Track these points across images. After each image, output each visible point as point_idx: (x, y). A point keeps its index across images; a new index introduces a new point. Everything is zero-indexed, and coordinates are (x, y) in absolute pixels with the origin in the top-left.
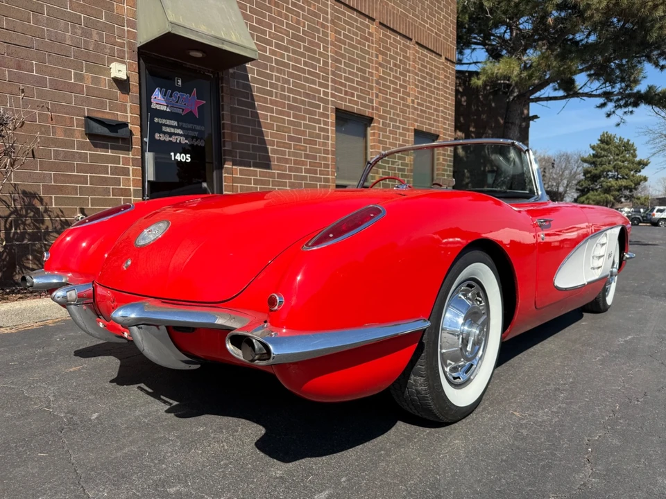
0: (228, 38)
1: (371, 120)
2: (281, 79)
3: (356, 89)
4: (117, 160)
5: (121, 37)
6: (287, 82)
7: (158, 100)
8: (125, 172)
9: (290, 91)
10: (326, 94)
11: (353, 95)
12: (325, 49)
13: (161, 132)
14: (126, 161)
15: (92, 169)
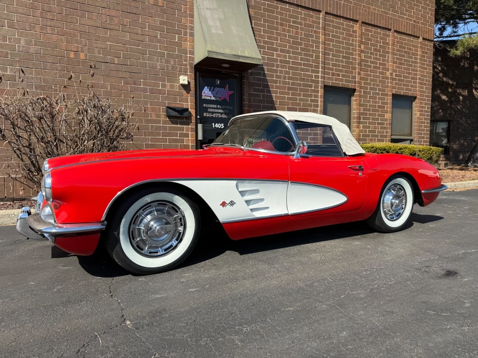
0: (243, 55)
1: (355, 90)
2: (284, 72)
3: (341, 71)
4: (182, 129)
5: (186, 61)
6: (288, 73)
7: (207, 93)
8: (187, 135)
9: (290, 78)
10: (317, 77)
11: (339, 75)
12: (317, 47)
13: (207, 112)
14: (187, 130)
15: (170, 135)
